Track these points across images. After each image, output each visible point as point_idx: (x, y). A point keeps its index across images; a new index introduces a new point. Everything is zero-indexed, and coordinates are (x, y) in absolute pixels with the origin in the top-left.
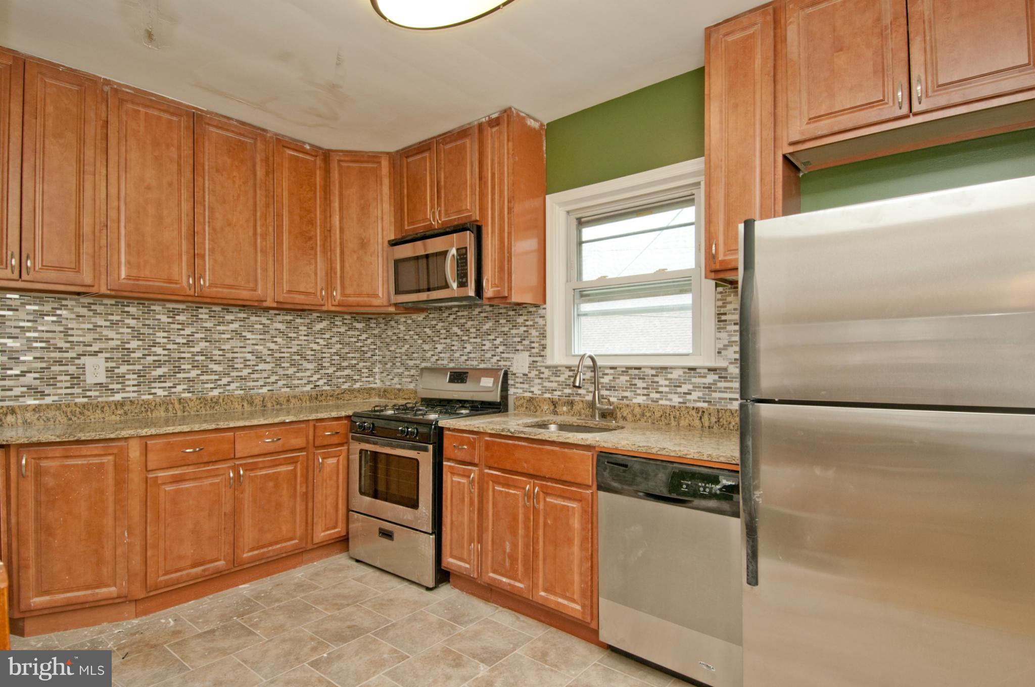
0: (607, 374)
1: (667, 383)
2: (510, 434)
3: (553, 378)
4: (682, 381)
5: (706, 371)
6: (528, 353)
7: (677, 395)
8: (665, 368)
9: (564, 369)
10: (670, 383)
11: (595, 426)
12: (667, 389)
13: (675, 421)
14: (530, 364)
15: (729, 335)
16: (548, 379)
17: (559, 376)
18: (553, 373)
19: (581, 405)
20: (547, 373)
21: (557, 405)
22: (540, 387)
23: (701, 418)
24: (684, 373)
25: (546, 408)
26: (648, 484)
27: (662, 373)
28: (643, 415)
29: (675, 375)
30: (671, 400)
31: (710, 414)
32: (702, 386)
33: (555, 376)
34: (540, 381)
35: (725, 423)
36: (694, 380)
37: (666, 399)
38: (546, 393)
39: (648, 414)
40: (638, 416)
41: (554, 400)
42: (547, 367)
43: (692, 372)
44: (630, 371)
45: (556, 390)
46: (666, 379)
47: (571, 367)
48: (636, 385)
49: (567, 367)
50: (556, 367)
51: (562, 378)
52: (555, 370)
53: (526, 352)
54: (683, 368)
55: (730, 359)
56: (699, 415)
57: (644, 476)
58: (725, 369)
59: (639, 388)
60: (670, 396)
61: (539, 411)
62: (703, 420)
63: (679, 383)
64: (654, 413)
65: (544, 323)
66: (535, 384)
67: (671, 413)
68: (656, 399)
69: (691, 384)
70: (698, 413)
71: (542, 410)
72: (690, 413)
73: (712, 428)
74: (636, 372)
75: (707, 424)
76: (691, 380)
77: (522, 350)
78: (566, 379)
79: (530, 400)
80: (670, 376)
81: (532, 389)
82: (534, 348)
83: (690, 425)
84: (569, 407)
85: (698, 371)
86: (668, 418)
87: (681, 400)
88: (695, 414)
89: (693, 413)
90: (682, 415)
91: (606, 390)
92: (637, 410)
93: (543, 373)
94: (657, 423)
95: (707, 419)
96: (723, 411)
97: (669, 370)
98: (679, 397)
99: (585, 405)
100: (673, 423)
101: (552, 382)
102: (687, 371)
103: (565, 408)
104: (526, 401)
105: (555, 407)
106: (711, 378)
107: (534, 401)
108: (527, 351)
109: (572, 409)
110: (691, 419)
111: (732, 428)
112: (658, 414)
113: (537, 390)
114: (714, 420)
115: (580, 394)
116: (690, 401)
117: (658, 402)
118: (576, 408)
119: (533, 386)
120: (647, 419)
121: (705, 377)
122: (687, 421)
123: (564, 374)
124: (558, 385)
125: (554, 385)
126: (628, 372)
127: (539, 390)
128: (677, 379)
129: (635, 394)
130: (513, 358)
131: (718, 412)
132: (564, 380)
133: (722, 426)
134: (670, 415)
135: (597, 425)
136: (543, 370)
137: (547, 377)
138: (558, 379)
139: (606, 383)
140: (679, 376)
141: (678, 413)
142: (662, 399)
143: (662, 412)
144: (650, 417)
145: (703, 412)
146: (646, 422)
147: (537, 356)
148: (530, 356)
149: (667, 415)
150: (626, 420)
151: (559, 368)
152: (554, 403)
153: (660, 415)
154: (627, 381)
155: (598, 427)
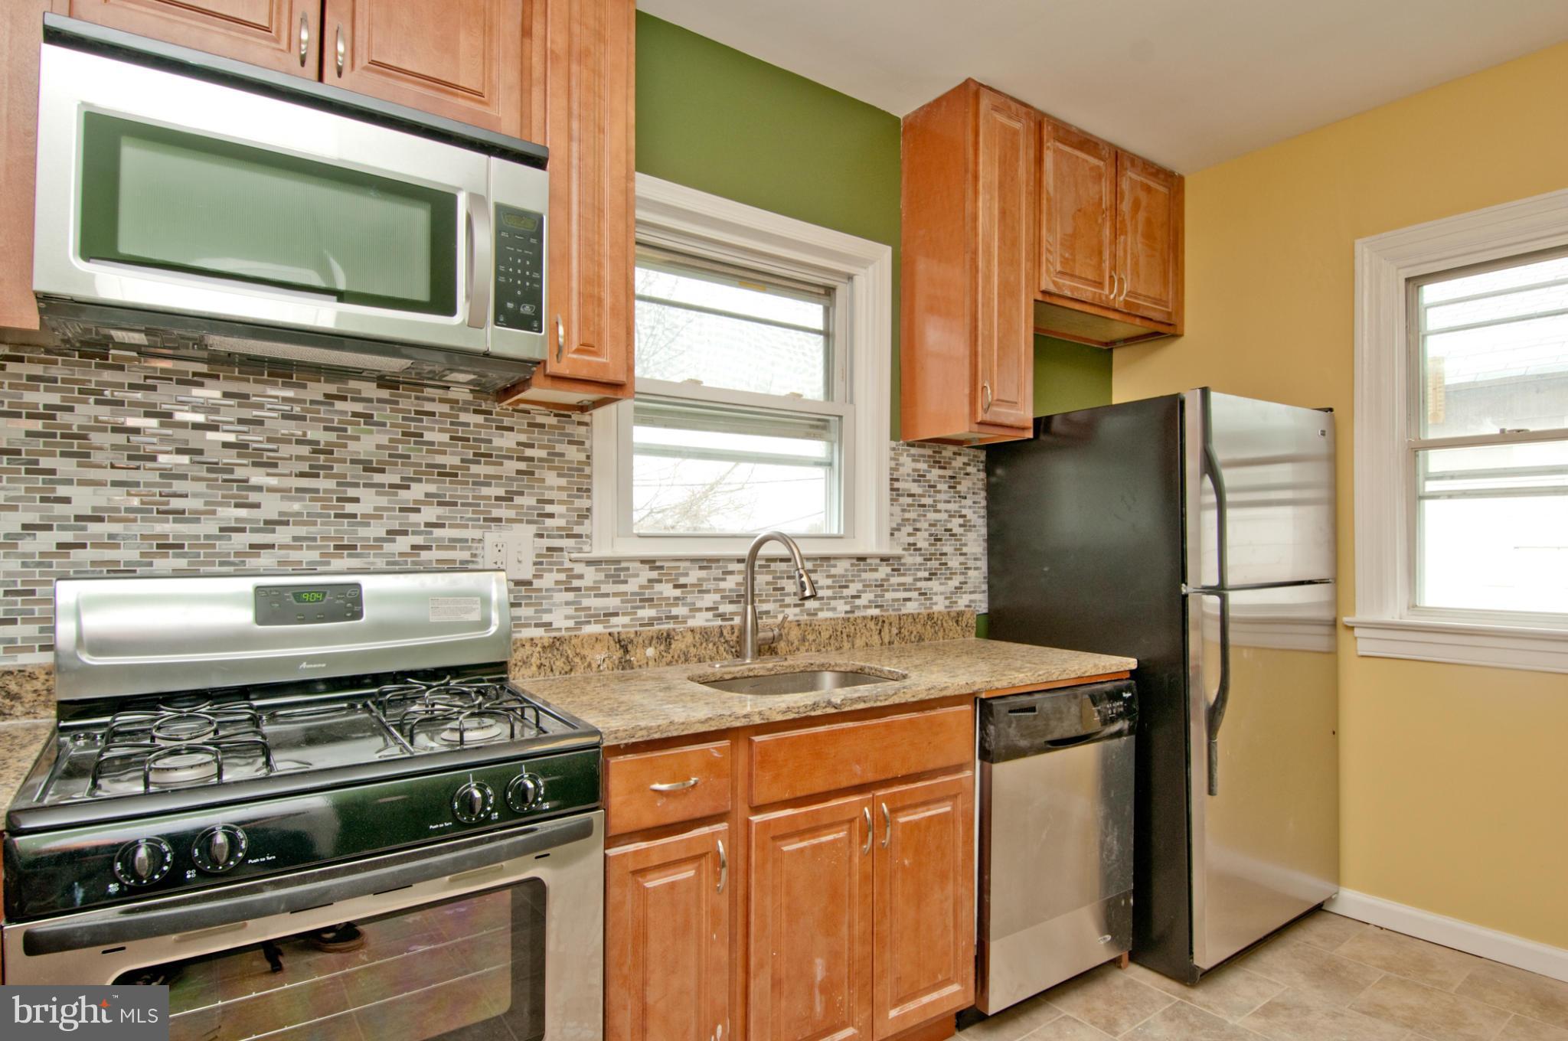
0: (731, 573)
1: (829, 582)
2: (833, 711)
3: (606, 588)
4: (850, 578)
5: (878, 561)
6: (533, 529)
7: (842, 601)
8: (826, 559)
9: (638, 565)
10: (833, 582)
11: (768, 673)
12: (829, 593)
13: (848, 641)
14: (538, 556)
15: (903, 511)
16: (596, 591)
17: (626, 582)
18: (607, 576)
19: (689, 638)
20: (591, 576)
21: (630, 647)
22: (570, 611)
23: (880, 633)
24: (852, 565)
25: (599, 657)
26: (1062, 727)
27: (822, 566)
28: (804, 640)
29: (841, 568)
30: (834, 609)
31: (891, 624)
32: (874, 583)
33: (614, 582)
34: (570, 596)
35: (907, 634)
36: (864, 575)
37: (828, 610)
38: (589, 622)
39: (811, 637)
40: (796, 643)
41: (623, 636)
42: (590, 563)
43: (862, 563)
44: (772, 564)
45: (616, 614)
46: (828, 577)
47: (654, 561)
48: (783, 589)
49: (643, 562)
50: (617, 561)
51: (632, 586)
52: (615, 569)
53: (524, 525)
54: (850, 557)
55: (904, 544)
56: (878, 628)
57: (1058, 716)
58: (899, 558)
59: (788, 595)
60: (833, 603)
61: (581, 667)
62: (882, 633)
63: (846, 581)
64: (820, 633)
65: (582, 457)
66: (554, 604)
67: (844, 630)
68: (814, 610)
69: (861, 581)
70: (877, 624)
71: (590, 665)
72: (868, 626)
73: (893, 643)
74: (783, 566)
75: (886, 640)
76: (860, 576)
77: (510, 521)
78: (641, 587)
79: (552, 646)
80: (833, 571)
81: (546, 618)
82: (551, 516)
83: (867, 644)
84: (662, 648)
85: (868, 561)
86: (839, 639)
87: (848, 608)
88: (873, 627)
89: (871, 625)
90: (858, 631)
91: (731, 602)
92: (794, 632)
93: (581, 577)
94: (823, 650)
95: (887, 631)
96: (905, 617)
97: (832, 562)
98: (846, 603)
99: (698, 636)
100: (846, 645)
101: (607, 595)
102: (854, 561)
103: (650, 652)
104: (539, 649)
105: (626, 651)
106: (884, 570)
107: (565, 647)
108: (529, 522)
109: (667, 651)
110: (868, 634)
111: (913, 639)
112: (825, 635)
113: (560, 619)
114: (895, 631)
115: (676, 617)
116: (858, 607)
117: (816, 614)
118: (677, 646)
119: (549, 611)
120: (810, 645)
121: (876, 570)
122: (864, 638)
123: (637, 576)
124: (623, 602)
125: (613, 603)
126: (769, 566)
127: (567, 617)
128: (843, 576)
129: (781, 606)
130: (480, 541)
131: (900, 619)
132: (636, 589)
133: (903, 639)
134: (842, 633)
135: (772, 670)
136: (579, 568)
137: (591, 584)
138: (622, 588)
139: (731, 590)
140: (846, 570)
141: (853, 628)
142: (822, 610)
143: (831, 632)
144: (814, 641)
145: (884, 622)
146: (807, 651)
147: (561, 537)
148: (541, 536)
149: (839, 633)
150: (776, 653)
151: (624, 565)
152: (624, 645)
153: (828, 636)
154: (768, 583)
155: (773, 673)
